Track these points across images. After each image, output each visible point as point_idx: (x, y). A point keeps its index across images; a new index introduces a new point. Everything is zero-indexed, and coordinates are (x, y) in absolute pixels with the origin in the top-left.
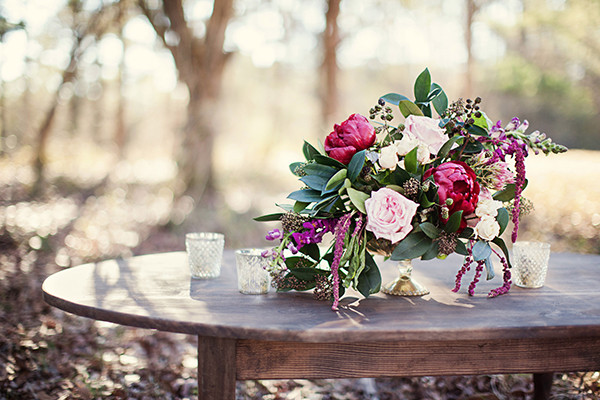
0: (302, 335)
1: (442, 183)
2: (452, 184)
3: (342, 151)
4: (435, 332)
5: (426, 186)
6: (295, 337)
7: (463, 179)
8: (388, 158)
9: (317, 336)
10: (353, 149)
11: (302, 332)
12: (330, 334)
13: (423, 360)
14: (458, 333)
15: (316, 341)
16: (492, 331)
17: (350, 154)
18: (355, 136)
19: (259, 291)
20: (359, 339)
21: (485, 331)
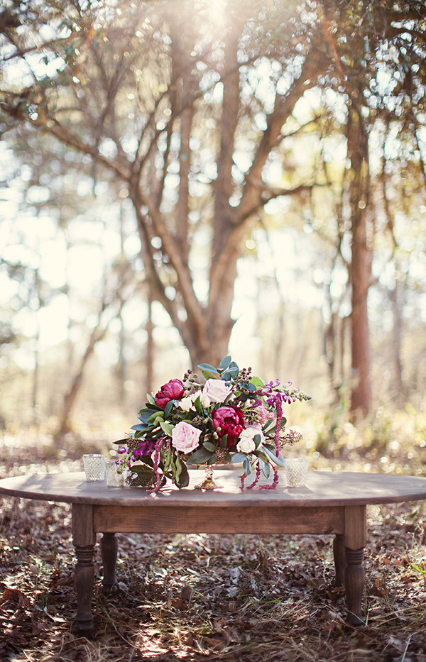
0: (122, 502)
1: (218, 419)
2: (223, 419)
3: (162, 401)
4: (197, 502)
5: (206, 420)
6: (118, 502)
7: (230, 416)
8: (186, 404)
9: (129, 502)
10: (168, 399)
11: (121, 500)
12: (137, 501)
13: (204, 523)
14: (210, 502)
15: (129, 505)
16: (230, 502)
17: (167, 402)
18: (170, 392)
19: (118, 485)
20: (153, 504)
21: (227, 502)
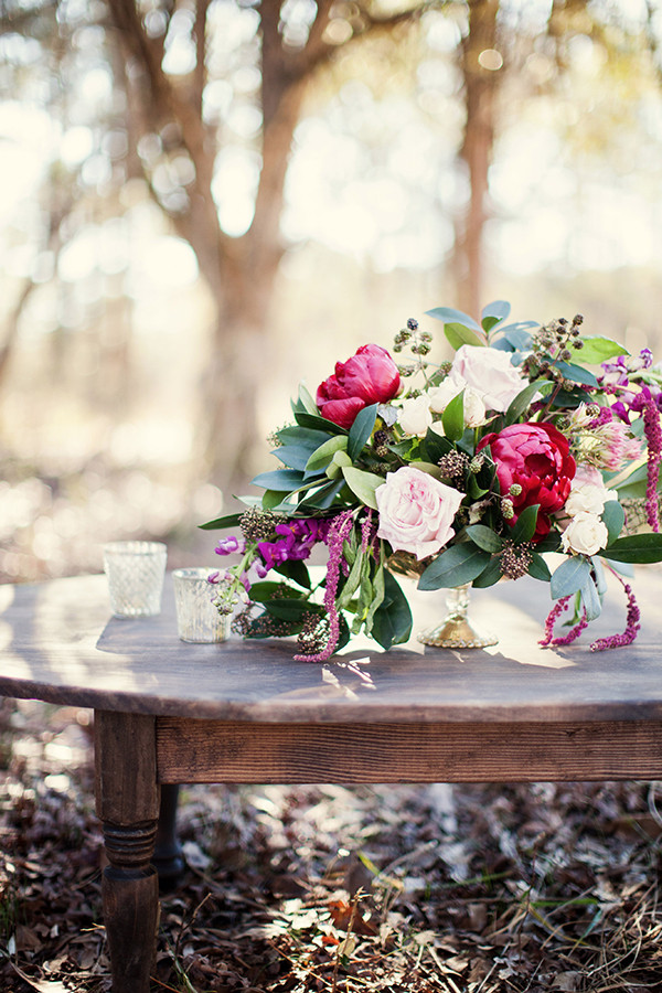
0: (251, 710)
1: (507, 459)
2: (522, 460)
3: (341, 405)
4: (477, 709)
5: (477, 464)
6: (240, 713)
7: (541, 451)
8: (413, 417)
9: (275, 711)
10: (359, 401)
11: (252, 705)
12: (298, 709)
13: (471, 755)
14: (515, 711)
15: (275, 721)
16: (573, 708)
17: (354, 411)
18: (363, 379)
19: (210, 638)
20: (347, 718)
21: (563, 708)
